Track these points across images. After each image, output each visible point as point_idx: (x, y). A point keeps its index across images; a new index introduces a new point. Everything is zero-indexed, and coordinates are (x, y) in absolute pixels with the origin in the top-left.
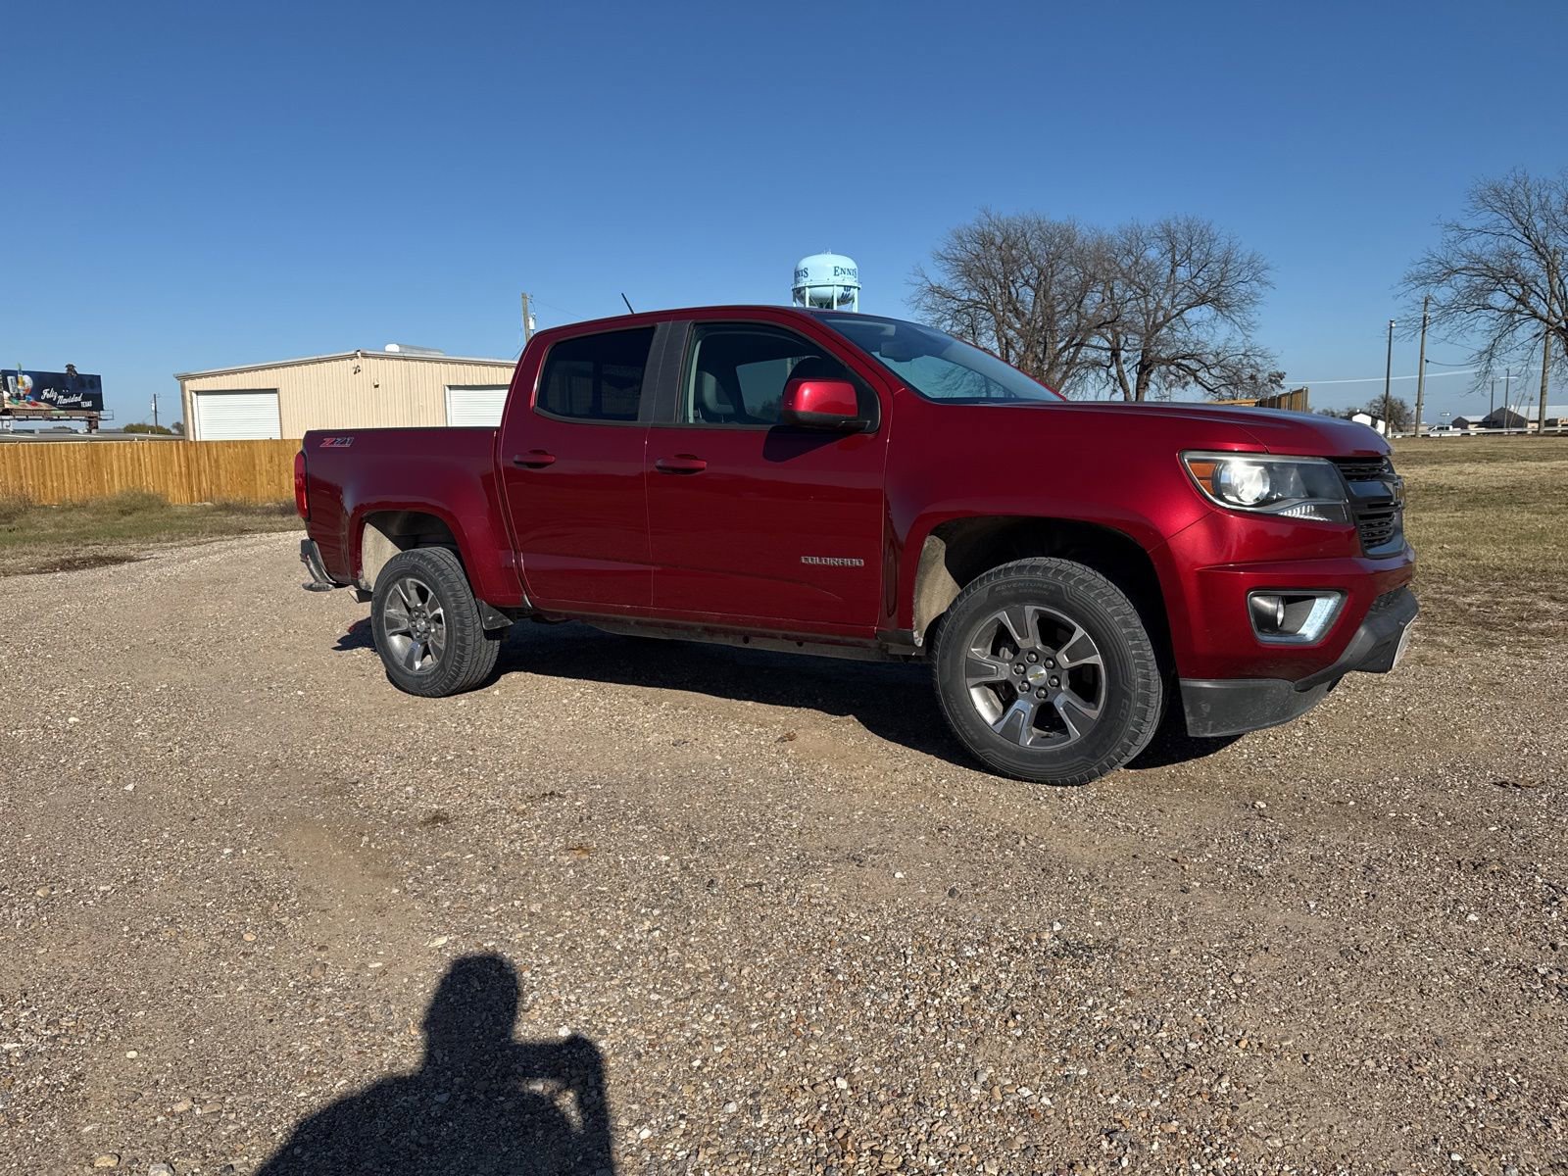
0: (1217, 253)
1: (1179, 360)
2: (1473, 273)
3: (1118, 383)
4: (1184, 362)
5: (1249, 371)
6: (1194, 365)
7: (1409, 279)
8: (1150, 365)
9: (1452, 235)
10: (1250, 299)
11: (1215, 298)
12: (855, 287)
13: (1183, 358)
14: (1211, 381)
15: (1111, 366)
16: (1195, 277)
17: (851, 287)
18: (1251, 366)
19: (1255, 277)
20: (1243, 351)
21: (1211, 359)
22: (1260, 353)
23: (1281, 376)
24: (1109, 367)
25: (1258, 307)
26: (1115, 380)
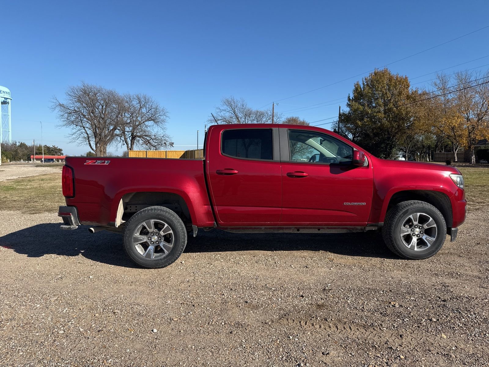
0: (154, 106)
1: (144, 137)
2: (222, 121)
3: (124, 142)
4: (145, 137)
5: (164, 142)
6: (148, 138)
7: (208, 121)
8: (135, 137)
9: (218, 110)
10: (163, 121)
11: (153, 119)
12: (9, 99)
13: (145, 136)
14: (154, 143)
15: (122, 136)
16: (148, 112)
17: (7, 98)
18: (165, 140)
19: (164, 115)
20: (162, 135)
21: (153, 137)
22: (167, 137)
23: (173, 144)
24: (121, 137)
25: (166, 123)
26: (123, 141)
